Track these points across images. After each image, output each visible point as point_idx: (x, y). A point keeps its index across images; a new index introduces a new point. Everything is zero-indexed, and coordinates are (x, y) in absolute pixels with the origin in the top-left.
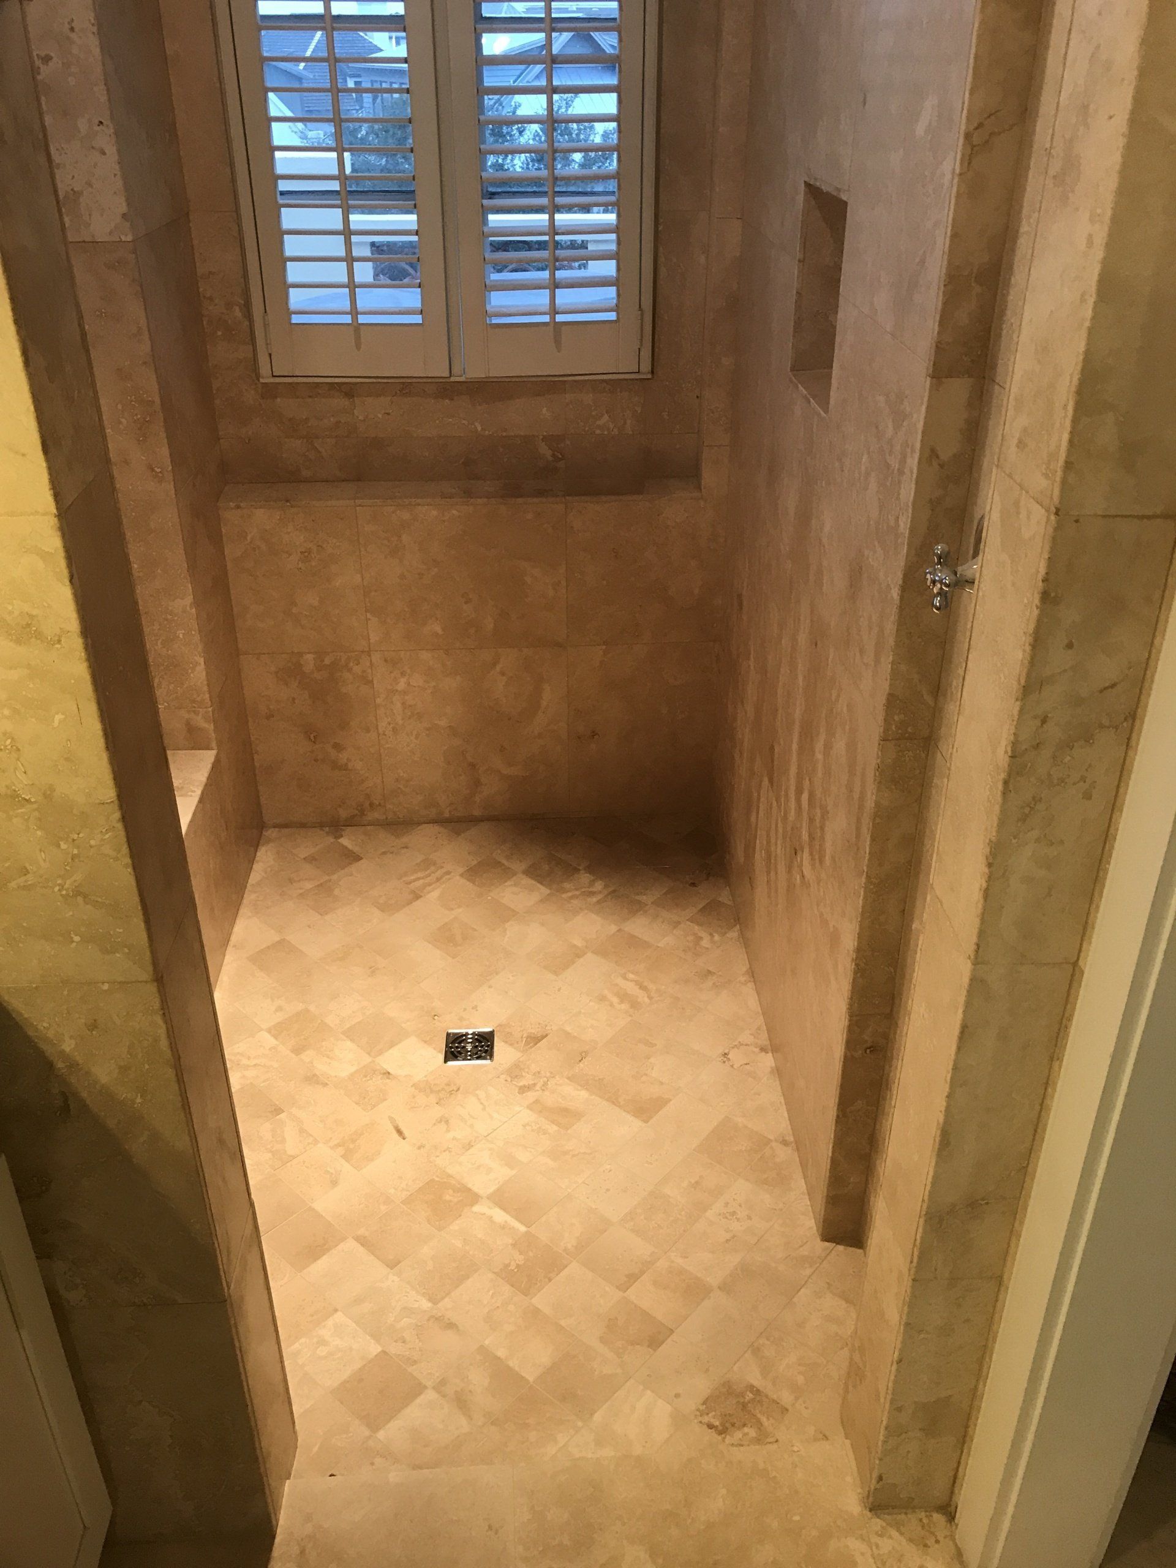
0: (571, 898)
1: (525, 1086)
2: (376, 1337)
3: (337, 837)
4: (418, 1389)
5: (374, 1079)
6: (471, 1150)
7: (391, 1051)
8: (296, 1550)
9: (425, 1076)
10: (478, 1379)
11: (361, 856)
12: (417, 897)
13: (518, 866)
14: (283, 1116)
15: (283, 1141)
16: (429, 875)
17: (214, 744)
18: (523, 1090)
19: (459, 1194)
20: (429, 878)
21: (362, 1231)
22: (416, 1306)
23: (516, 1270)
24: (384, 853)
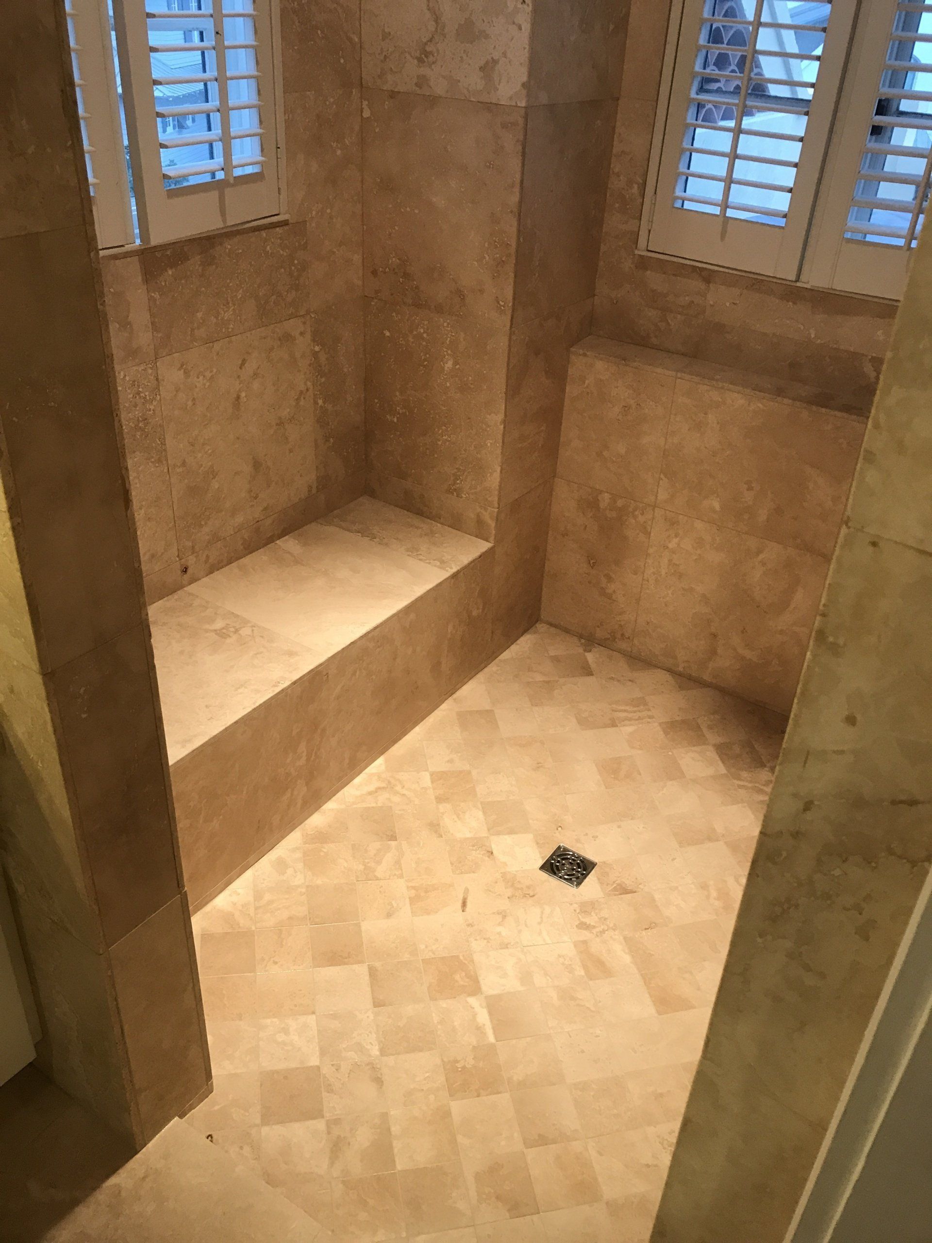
0: (740, 787)
1: (585, 924)
2: (323, 1052)
3: (585, 651)
4: (316, 1113)
5: (478, 851)
6: (504, 950)
7: (506, 837)
8: (141, 1174)
9: (516, 871)
10: (363, 1137)
11: (594, 673)
12: (613, 724)
13: (713, 738)
14: (393, 843)
15: (379, 863)
16: (635, 712)
17: (492, 539)
18: (583, 926)
19: (467, 980)
20: (632, 714)
21: (377, 964)
22: (369, 1047)
23: (460, 1069)
24: (612, 678)
